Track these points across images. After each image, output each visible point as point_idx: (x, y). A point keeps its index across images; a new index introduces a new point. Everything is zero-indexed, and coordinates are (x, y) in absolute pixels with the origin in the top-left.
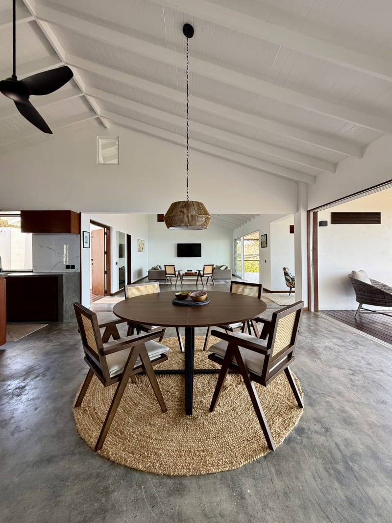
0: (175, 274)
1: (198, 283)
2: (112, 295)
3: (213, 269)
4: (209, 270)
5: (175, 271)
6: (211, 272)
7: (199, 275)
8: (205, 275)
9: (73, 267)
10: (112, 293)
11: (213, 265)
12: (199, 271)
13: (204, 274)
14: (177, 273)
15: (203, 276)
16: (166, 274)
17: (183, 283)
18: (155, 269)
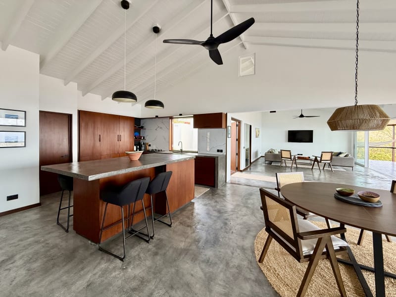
0: (291, 158)
1: (314, 168)
2: (241, 171)
3: (332, 156)
4: (327, 157)
5: (291, 156)
6: (329, 159)
7: (316, 160)
8: (322, 162)
9: (221, 151)
10: (241, 169)
11: (332, 152)
12: (316, 157)
13: (321, 160)
14: (292, 157)
15: (320, 162)
16: (282, 157)
17: (298, 166)
18: (270, 152)
